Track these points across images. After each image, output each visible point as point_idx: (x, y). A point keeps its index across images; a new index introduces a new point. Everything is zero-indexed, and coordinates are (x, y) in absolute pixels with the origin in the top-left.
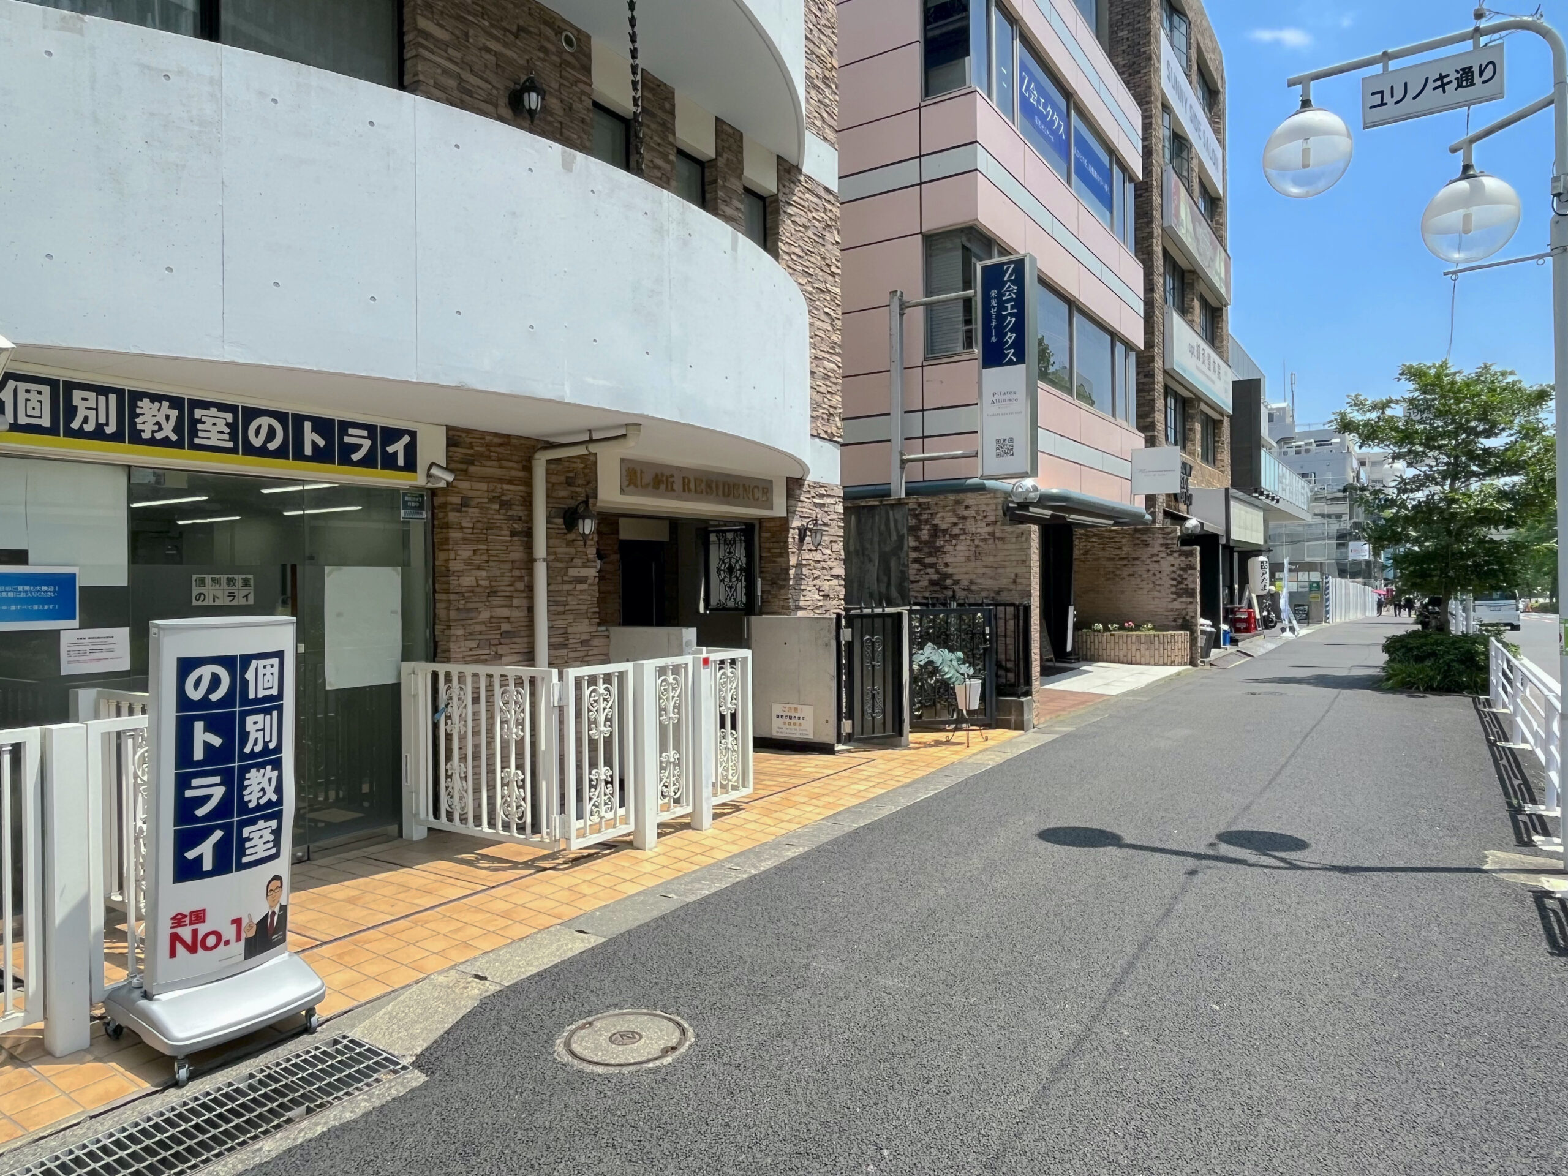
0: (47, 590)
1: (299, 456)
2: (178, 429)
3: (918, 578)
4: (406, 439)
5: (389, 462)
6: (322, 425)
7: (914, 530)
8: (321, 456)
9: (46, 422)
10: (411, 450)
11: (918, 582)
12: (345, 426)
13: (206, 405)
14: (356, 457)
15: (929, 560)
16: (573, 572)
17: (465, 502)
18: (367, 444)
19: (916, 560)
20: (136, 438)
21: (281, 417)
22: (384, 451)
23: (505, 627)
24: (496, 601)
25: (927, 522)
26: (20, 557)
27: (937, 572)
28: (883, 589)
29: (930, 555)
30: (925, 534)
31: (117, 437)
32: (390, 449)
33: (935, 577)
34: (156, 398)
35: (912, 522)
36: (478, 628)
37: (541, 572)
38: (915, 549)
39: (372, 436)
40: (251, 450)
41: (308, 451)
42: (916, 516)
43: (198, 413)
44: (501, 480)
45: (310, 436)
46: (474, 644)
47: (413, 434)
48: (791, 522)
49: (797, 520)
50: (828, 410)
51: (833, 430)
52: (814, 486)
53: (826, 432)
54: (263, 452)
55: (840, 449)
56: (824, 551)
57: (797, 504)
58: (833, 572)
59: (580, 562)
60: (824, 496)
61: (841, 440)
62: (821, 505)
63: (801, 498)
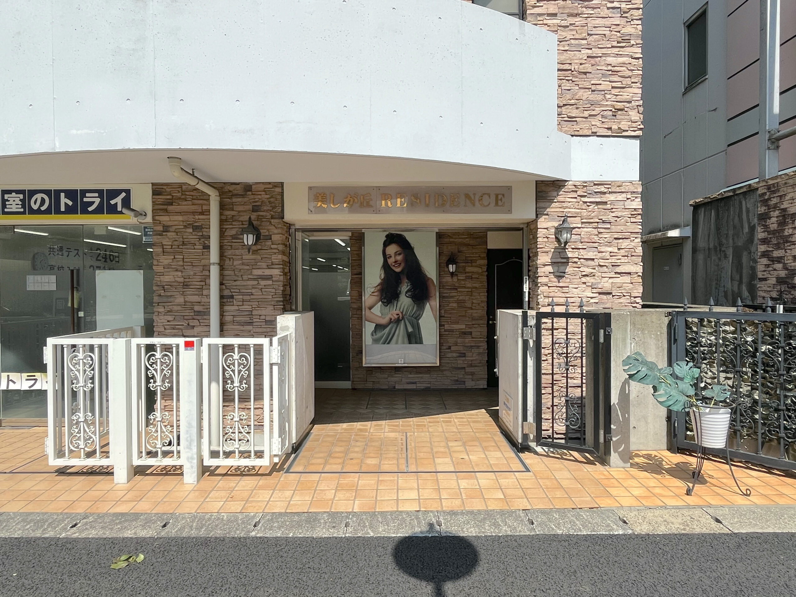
1: (58, 211)
3: (766, 275)
4: (123, 195)
5: (113, 210)
6: (71, 194)
7: (764, 217)
8: (70, 210)
10: (127, 201)
11: (765, 279)
12: (84, 192)
13: (9, 192)
14: (90, 209)
15: (776, 254)
16: (257, 272)
17: (166, 229)
18: (97, 201)
19: (765, 254)
21: (47, 192)
22: (109, 204)
23: (197, 308)
24: (189, 291)
25: (775, 207)
27: (785, 268)
28: (736, 289)
29: (778, 247)
30: (773, 223)
32: (113, 202)
33: (783, 274)
35: (762, 210)
36: (176, 308)
37: (213, 272)
38: (764, 241)
39: (101, 196)
40: (32, 212)
41: (63, 209)
42: (765, 202)
43: (6, 197)
45: (64, 200)
47: (128, 192)
48: (542, 223)
49: (553, 220)
50: (613, 106)
51: (624, 125)
52: (585, 185)
53: (610, 129)
54: (39, 212)
55: (637, 142)
56: (603, 249)
57: (553, 205)
58: (618, 270)
59: (264, 265)
60: (605, 193)
61: (640, 133)
62: (597, 203)
63: (560, 198)
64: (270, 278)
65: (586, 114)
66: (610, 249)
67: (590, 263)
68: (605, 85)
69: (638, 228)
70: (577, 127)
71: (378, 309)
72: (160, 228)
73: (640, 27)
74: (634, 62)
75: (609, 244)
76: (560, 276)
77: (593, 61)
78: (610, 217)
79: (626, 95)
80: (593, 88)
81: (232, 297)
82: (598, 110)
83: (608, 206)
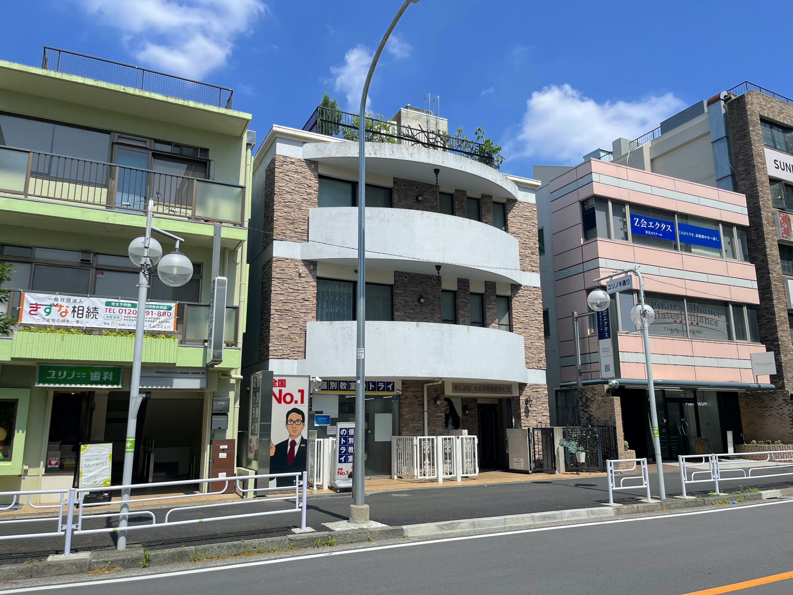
0: (325, 419)
2: (347, 387)
3: (583, 416)
4: (392, 384)
5: (388, 390)
6: (374, 383)
7: (581, 398)
8: (373, 390)
9: (326, 388)
10: (393, 386)
11: (583, 418)
12: (378, 383)
13: (352, 382)
14: (380, 389)
15: (586, 410)
16: (437, 414)
17: (406, 398)
18: (383, 386)
19: (582, 410)
20: (340, 390)
22: (387, 387)
23: (417, 428)
24: (415, 422)
25: (584, 396)
26: (322, 412)
27: (588, 414)
28: (574, 421)
29: (586, 408)
30: (584, 400)
31: (337, 390)
32: (388, 387)
33: (588, 416)
34: (343, 381)
35: (580, 396)
36: (410, 428)
37: (426, 414)
38: (582, 406)
39: (384, 384)
41: (371, 389)
42: (581, 394)
43: (350, 383)
44: (416, 392)
45: (371, 386)
46: (408, 432)
47: (393, 383)
48: (521, 398)
49: (524, 397)
50: (538, 359)
51: (542, 365)
52: (532, 385)
53: (537, 367)
55: (545, 371)
56: (538, 407)
57: (524, 392)
59: (439, 412)
60: (538, 388)
61: (545, 368)
62: (536, 391)
63: (526, 389)
64: (440, 417)
65: (531, 361)
66: (540, 407)
67: (535, 412)
68: (536, 352)
69: (547, 400)
70: (529, 366)
72: (404, 397)
73: (544, 334)
74: (543, 345)
75: (540, 405)
76: (527, 417)
77: (532, 344)
78: (539, 396)
79: (541, 355)
80: (533, 353)
82: (534, 360)
83: (539, 393)
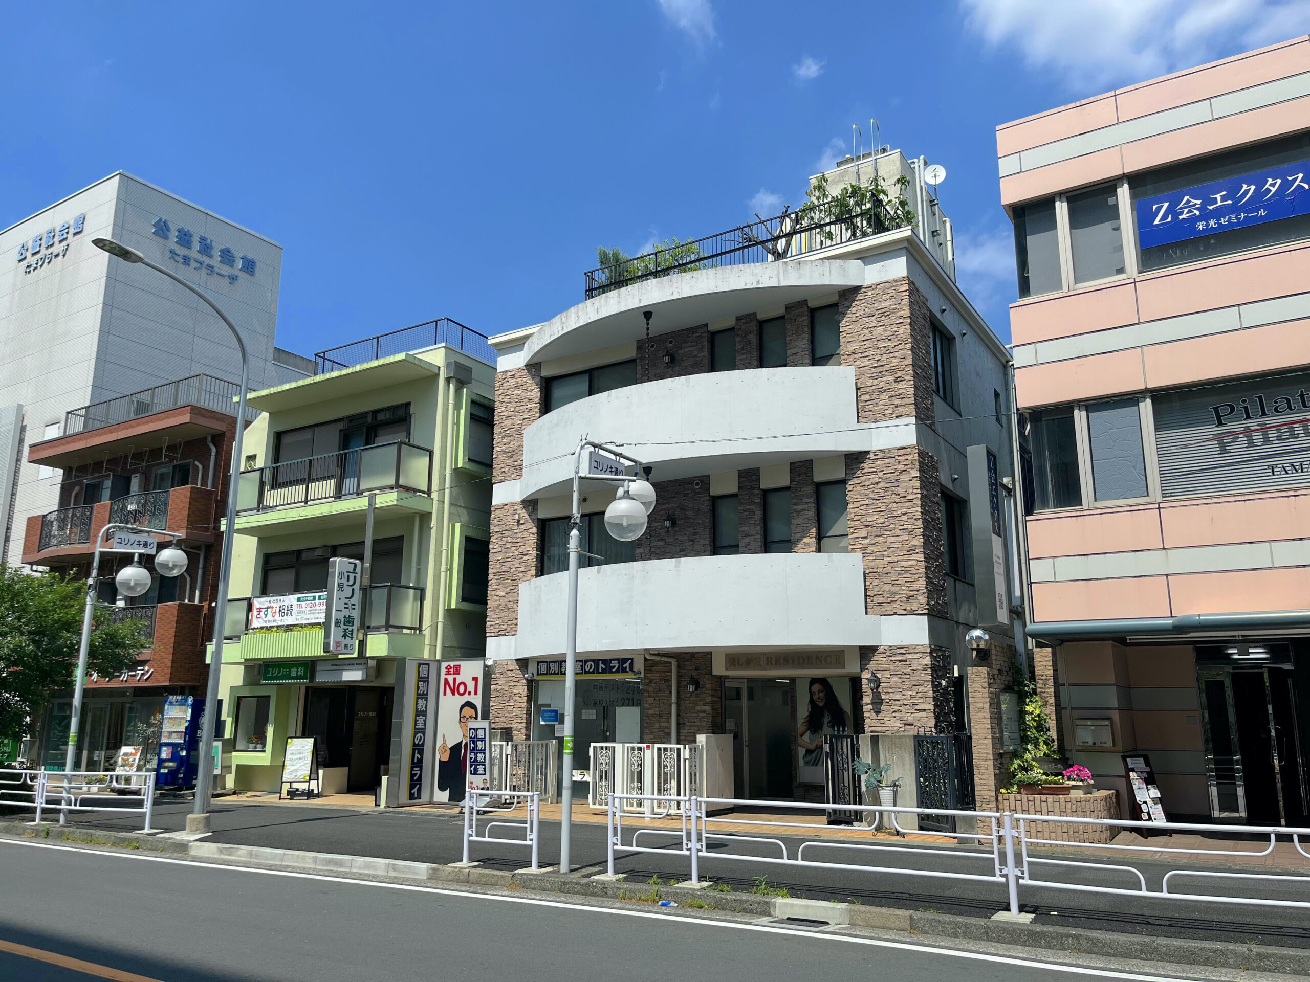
0: (553, 714)
1: (598, 672)
4: (630, 661)
6: (604, 661)
8: (604, 671)
10: (631, 665)
12: (610, 660)
14: (614, 670)
16: (698, 708)
18: (617, 665)
21: (593, 661)
22: (623, 667)
24: (661, 720)
26: (549, 706)
31: (558, 674)
37: (674, 707)
39: (619, 663)
40: (586, 673)
41: (601, 670)
45: (601, 666)
47: (632, 659)
48: (865, 675)
49: (871, 673)
50: (906, 594)
51: (915, 607)
52: (891, 648)
53: (905, 610)
54: (589, 672)
55: (926, 618)
56: (905, 693)
57: (871, 663)
58: (917, 707)
60: (905, 654)
61: (926, 611)
62: (900, 661)
63: (875, 658)
65: (889, 600)
66: (910, 693)
67: (897, 702)
68: (901, 580)
69: (929, 678)
70: (883, 610)
71: (807, 737)
72: (647, 681)
73: (922, 540)
74: (919, 563)
75: (910, 689)
76: (878, 712)
77: (892, 565)
78: (909, 670)
79: (915, 586)
80: (893, 583)
81: (684, 724)
82: (897, 597)
83: (908, 663)
